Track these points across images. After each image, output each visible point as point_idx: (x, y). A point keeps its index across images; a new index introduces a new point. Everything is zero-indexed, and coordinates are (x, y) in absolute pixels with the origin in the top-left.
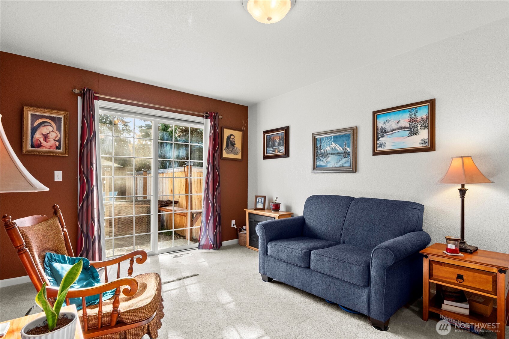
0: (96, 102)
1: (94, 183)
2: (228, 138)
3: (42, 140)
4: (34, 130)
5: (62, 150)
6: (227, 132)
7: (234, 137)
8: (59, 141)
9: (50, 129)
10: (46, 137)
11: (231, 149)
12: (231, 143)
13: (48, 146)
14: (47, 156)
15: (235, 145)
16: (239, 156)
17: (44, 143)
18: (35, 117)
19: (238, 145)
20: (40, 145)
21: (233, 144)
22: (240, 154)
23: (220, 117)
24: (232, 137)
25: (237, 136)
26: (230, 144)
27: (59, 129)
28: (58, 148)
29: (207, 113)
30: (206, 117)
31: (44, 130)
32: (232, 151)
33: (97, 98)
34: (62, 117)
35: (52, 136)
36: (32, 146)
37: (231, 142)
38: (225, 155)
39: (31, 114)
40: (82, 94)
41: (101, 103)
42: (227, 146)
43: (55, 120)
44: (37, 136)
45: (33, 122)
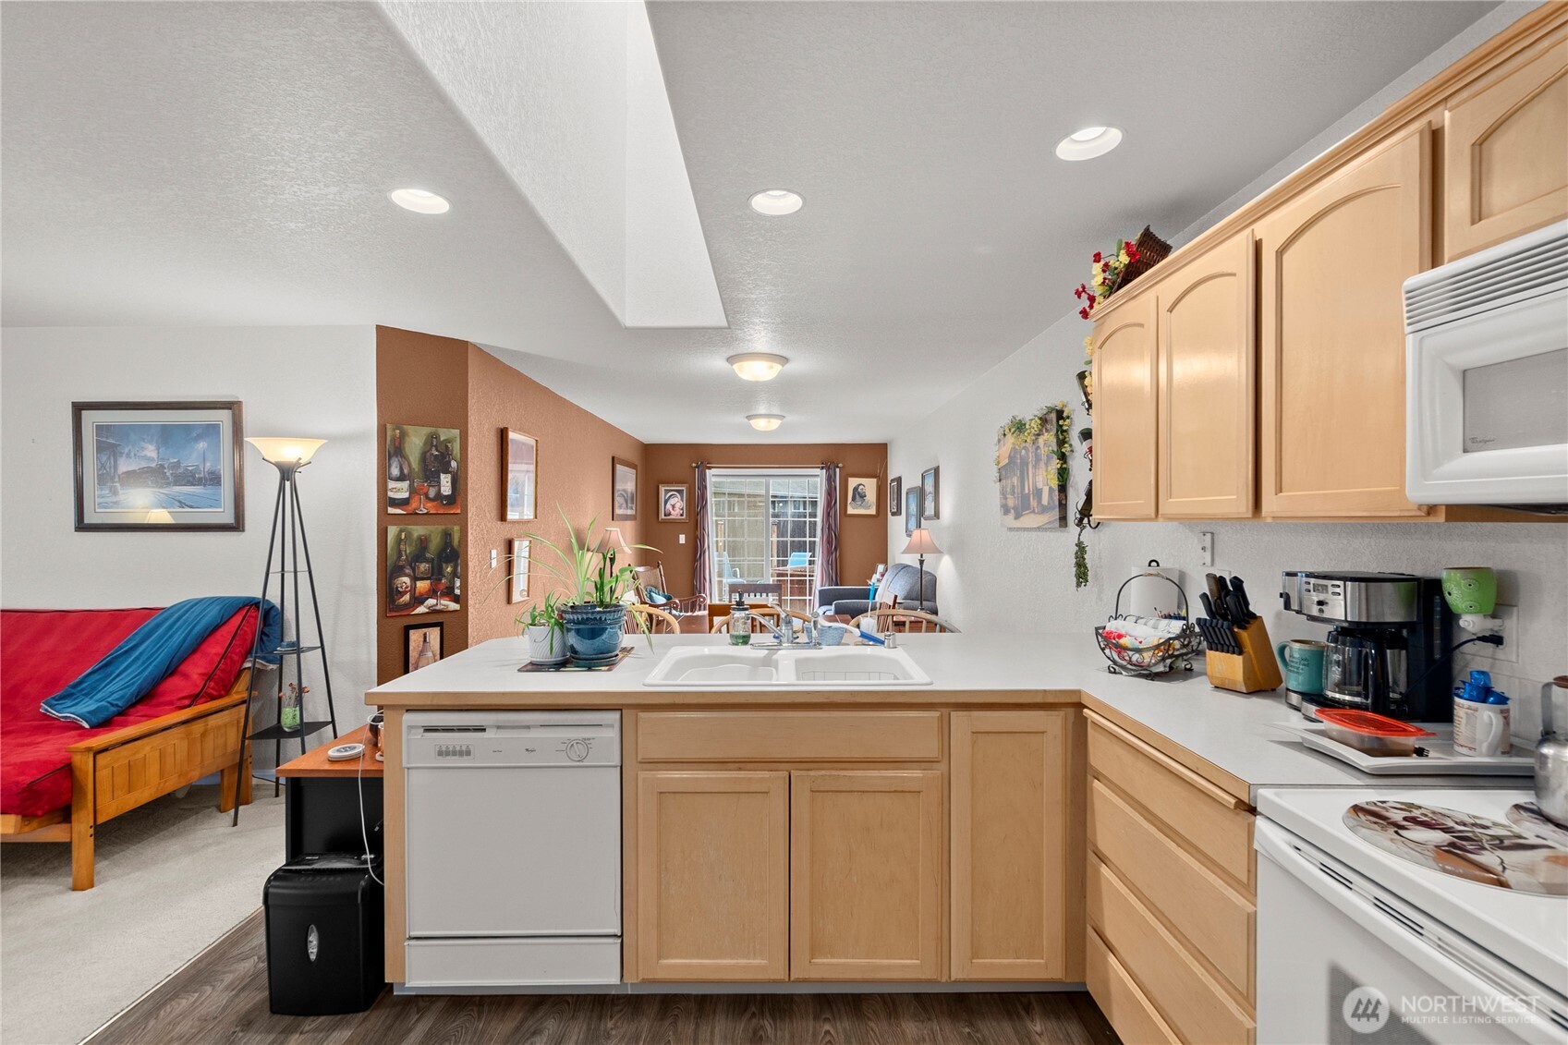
0: (707, 471)
1: (706, 544)
2: (855, 489)
3: (671, 509)
4: (666, 502)
5: (684, 517)
6: (853, 482)
7: (864, 486)
8: (682, 509)
9: (676, 499)
10: (673, 506)
11: (859, 503)
12: (860, 497)
13: (675, 514)
14: (674, 522)
15: (866, 496)
16: (873, 511)
17: (672, 512)
18: (667, 491)
19: (871, 495)
20: (670, 514)
21: (863, 496)
22: (874, 507)
23: (841, 465)
24: (861, 487)
25: (870, 486)
26: (857, 496)
27: (682, 499)
28: (682, 515)
29: (823, 463)
30: (822, 468)
31: (672, 501)
32: (860, 505)
33: (710, 468)
35: (678, 505)
36: (665, 515)
37: (859, 493)
38: (850, 511)
39: (663, 488)
40: (697, 467)
41: (714, 471)
42: (854, 499)
43: (680, 492)
44: (668, 506)
45: (665, 496)
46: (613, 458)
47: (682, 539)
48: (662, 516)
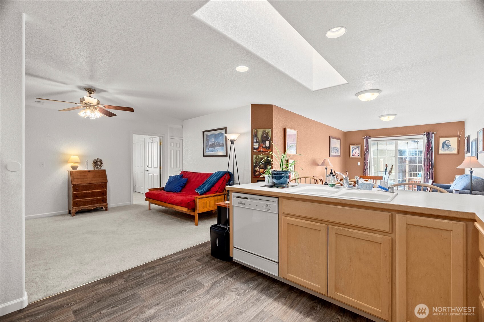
1: (368, 166)
2: (444, 143)
4: (353, 151)
5: (360, 156)
7: (449, 141)
8: (359, 153)
9: (357, 150)
10: (355, 153)
13: (356, 155)
14: (356, 158)
15: (450, 146)
17: (355, 155)
18: (353, 147)
19: (454, 145)
22: (456, 151)
23: (435, 133)
24: (447, 142)
25: (453, 140)
26: (445, 146)
27: (359, 150)
28: (359, 156)
29: (425, 133)
30: (425, 135)
31: (355, 151)
32: (447, 150)
33: (370, 138)
34: (360, 146)
35: (357, 152)
36: (352, 156)
37: (446, 145)
38: (441, 152)
39: (352, 146)
40: (365, 138)
41: (372, 139)
42: (443, 147)
43: (358, 147)
44: (354, 153)
45: (352, 149)
46: (329, 137)
47: (359, 164)
48: (351, 156)
